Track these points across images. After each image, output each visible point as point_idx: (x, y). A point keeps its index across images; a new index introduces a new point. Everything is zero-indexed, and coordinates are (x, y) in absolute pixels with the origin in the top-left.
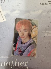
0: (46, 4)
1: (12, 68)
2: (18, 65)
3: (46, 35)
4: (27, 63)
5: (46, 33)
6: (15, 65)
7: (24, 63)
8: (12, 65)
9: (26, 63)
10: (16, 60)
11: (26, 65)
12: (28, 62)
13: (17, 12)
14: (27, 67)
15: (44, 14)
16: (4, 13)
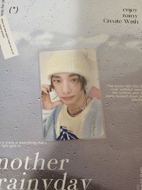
0: (117, 21)
1: (24, 174)
2: (42, 168)
3: (115, 95)
4: (65, 162)
5: (116, 90)
6: (35, 168)
7: (56, 162)
8: (26, 168)
9: (63, 161)
10: (37, 154)
11: (61, 168)
12: (68, 161)
13: (47, 36)
14: (65, 174)
15: (112, 44)
16: (14, 37)
